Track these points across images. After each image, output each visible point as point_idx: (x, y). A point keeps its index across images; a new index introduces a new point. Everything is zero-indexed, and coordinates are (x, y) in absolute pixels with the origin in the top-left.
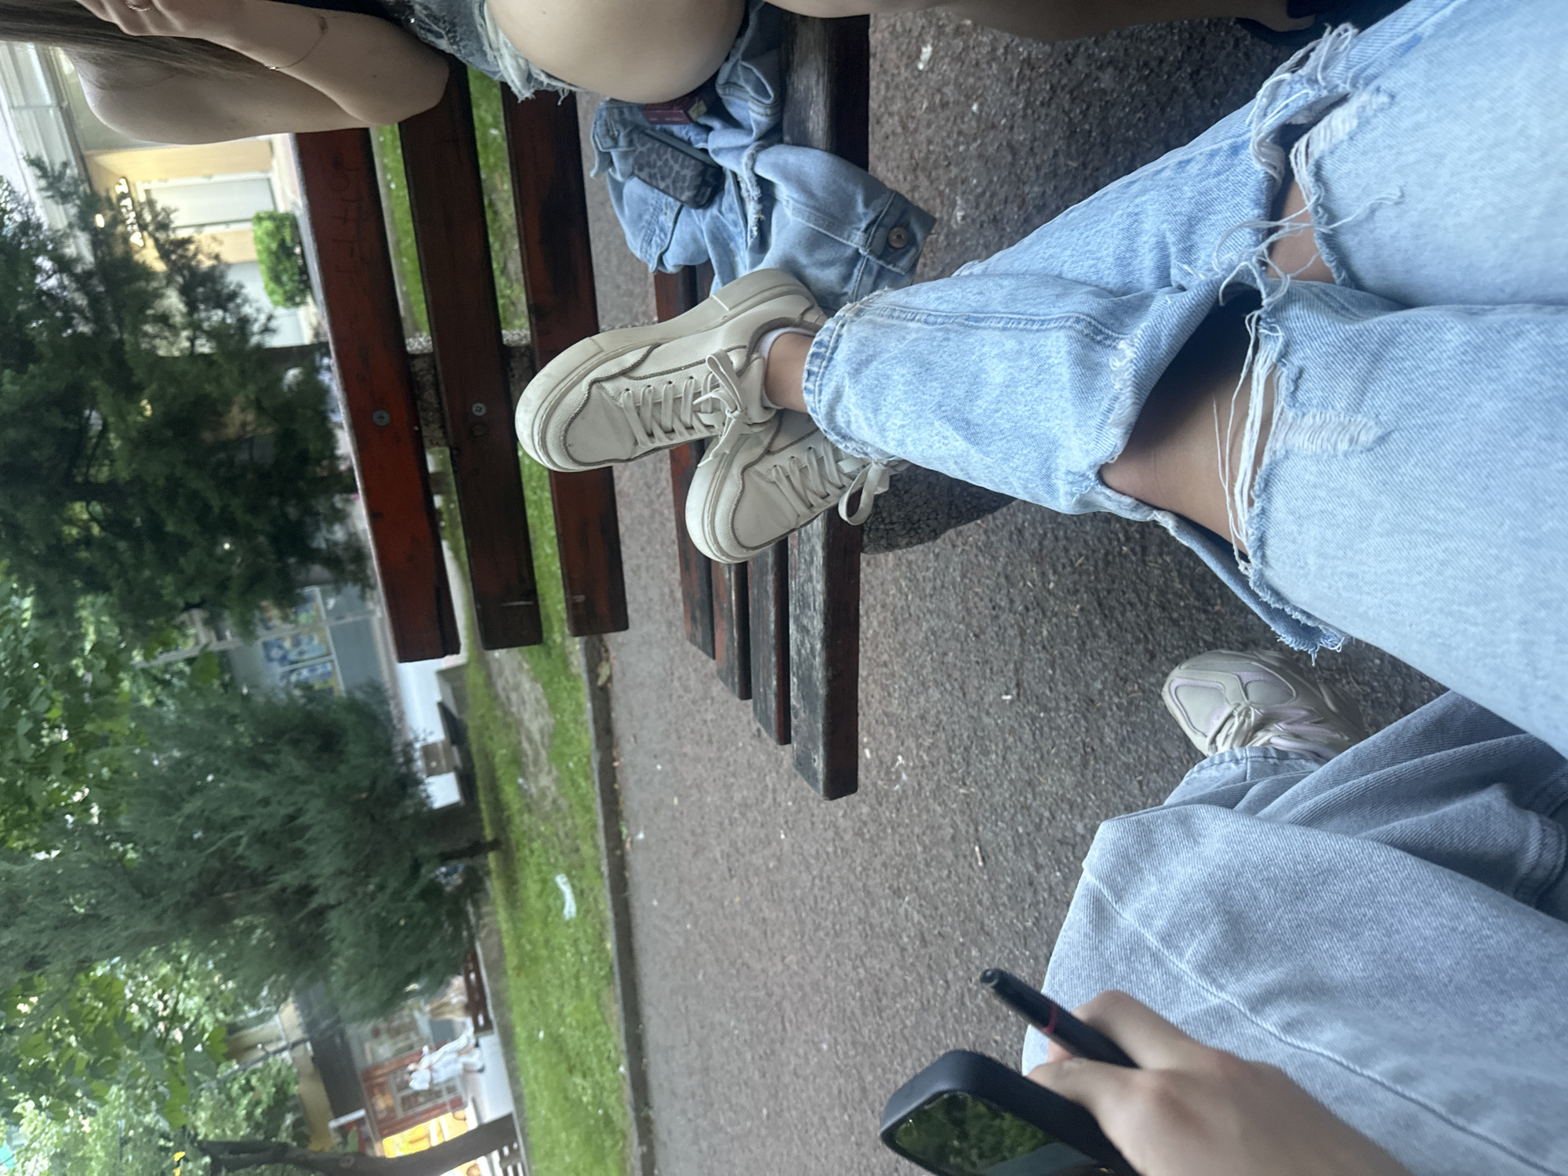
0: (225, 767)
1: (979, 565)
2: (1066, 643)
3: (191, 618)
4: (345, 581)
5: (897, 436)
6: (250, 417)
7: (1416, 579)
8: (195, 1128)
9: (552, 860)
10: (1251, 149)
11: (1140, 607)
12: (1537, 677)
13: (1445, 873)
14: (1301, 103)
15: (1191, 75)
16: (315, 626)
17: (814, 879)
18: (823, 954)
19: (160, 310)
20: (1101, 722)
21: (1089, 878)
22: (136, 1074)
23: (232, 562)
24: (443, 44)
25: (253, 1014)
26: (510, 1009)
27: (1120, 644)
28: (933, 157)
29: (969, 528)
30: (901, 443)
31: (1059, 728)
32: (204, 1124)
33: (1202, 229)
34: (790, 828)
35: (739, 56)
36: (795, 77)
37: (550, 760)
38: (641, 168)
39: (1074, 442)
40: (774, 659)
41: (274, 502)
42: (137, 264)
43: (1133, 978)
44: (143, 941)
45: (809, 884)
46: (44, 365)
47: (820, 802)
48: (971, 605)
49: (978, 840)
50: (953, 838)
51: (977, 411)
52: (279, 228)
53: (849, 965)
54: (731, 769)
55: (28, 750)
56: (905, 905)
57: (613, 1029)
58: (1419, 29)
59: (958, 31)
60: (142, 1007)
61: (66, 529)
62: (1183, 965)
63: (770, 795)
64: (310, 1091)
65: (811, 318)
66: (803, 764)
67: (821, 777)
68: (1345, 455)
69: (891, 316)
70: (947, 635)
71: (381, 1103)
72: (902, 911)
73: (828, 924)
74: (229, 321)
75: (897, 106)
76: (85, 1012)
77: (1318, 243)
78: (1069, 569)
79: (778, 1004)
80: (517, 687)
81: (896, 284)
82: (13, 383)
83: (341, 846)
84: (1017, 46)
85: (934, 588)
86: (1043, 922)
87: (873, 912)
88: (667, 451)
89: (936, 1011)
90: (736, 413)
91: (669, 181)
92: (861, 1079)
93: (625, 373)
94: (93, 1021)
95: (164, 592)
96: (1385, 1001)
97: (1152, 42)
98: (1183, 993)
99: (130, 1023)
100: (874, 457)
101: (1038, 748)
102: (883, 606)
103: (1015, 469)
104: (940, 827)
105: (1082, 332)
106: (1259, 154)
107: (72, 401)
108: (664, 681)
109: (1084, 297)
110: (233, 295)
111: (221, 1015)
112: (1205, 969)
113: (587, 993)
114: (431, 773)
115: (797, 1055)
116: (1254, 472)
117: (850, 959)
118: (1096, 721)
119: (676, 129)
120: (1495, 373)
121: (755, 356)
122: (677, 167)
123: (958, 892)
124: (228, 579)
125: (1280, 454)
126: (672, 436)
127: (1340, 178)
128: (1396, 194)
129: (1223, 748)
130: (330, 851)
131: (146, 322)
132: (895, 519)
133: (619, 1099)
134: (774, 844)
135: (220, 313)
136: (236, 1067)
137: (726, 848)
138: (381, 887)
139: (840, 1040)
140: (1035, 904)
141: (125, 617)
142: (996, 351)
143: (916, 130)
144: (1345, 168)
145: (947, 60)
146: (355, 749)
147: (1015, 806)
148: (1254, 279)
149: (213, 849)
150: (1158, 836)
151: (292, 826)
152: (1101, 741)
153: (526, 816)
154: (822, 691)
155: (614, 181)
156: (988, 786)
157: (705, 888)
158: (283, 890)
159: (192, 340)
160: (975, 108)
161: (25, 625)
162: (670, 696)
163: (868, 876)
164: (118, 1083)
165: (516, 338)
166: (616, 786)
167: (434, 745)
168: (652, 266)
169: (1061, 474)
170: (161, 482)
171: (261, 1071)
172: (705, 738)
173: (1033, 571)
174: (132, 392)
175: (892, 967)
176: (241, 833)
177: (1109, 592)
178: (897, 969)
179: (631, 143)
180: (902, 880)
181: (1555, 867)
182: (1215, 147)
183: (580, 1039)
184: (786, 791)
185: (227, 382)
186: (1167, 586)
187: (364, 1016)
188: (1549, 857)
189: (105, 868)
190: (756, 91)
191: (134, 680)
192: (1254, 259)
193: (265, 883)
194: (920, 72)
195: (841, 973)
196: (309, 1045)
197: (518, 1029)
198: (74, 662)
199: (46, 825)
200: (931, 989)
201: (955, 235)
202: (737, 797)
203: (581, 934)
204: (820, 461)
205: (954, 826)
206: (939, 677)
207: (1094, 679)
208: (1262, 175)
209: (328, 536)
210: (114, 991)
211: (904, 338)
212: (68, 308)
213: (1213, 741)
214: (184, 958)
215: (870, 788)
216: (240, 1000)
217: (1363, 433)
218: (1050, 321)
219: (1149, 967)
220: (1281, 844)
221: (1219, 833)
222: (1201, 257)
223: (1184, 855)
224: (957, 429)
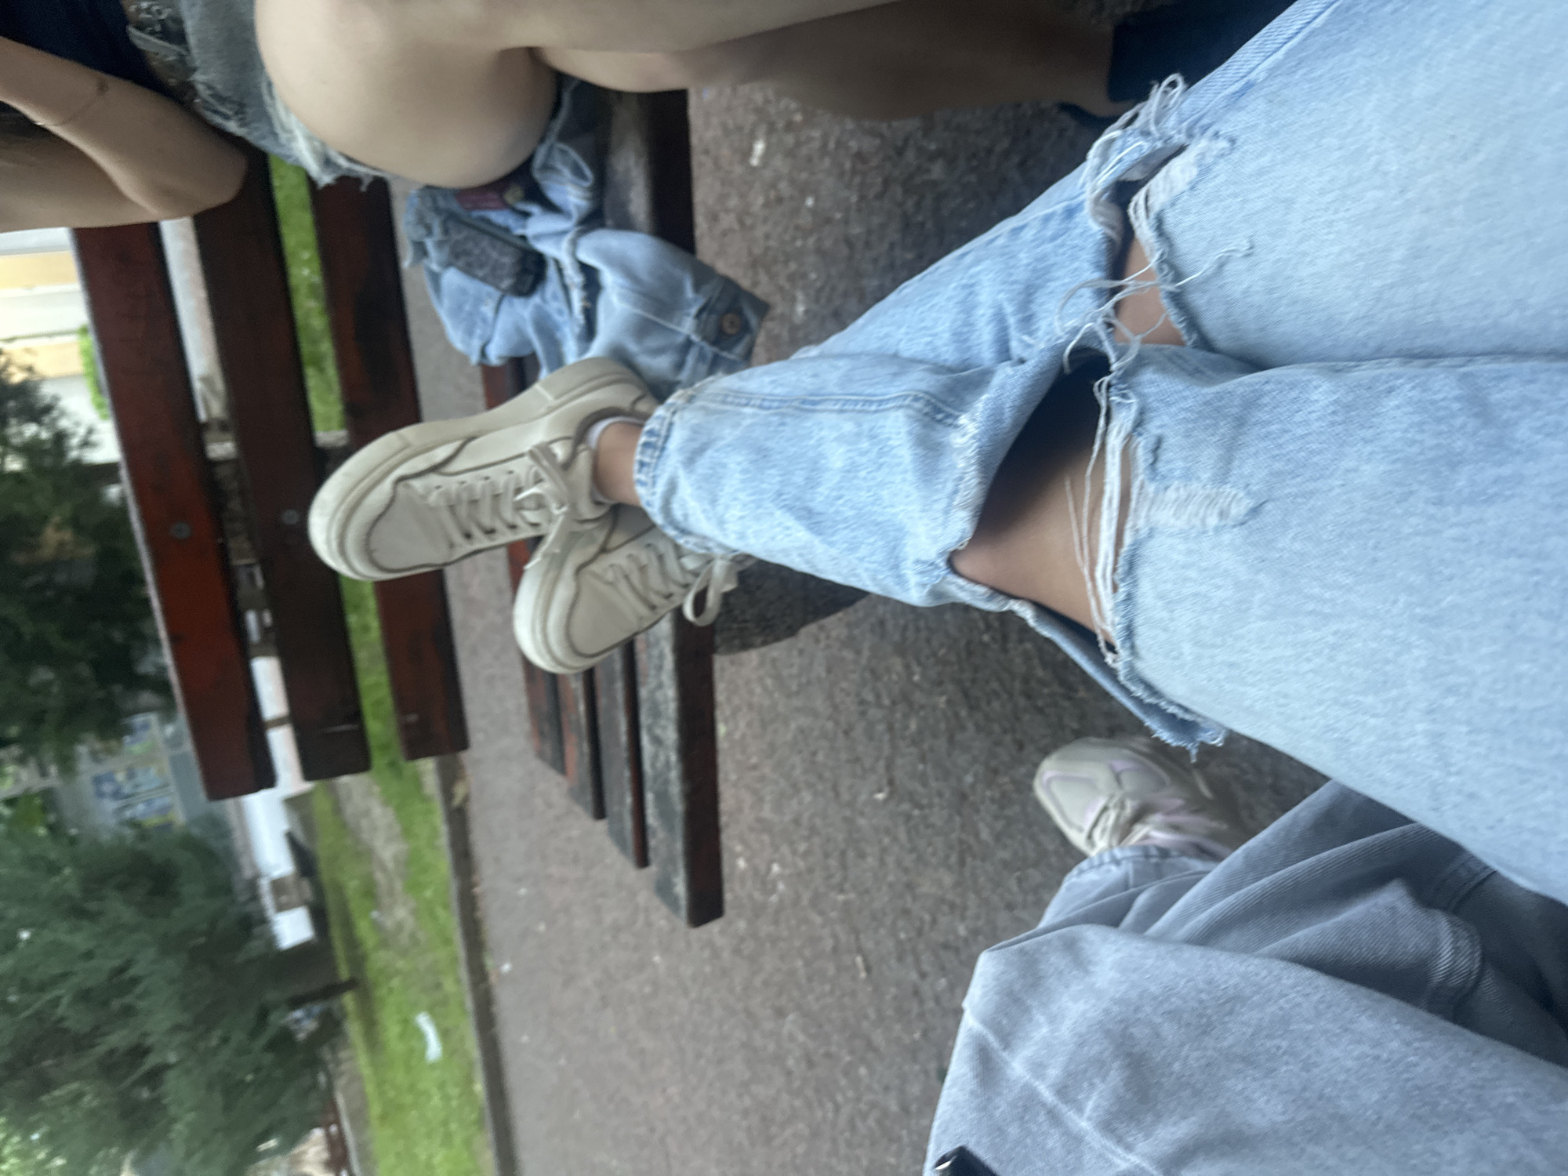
0: (45, 921)
1: (844, 659)
2: (935, 737)
5: (737, 528)
6: (67, 536)
7: (1306, 667)
9: (413, 998)
10: (1088, 207)
11: (1005, 696)
12: (1450, 774)
14: (1136, 156)
16: (149, 758)
17: (692, 1003)
20: (975, 817)
21: (970, 1023)
23: (49, 692)
24: (232, 126)
26: (376, 1162)
27: (989, 735)
28: (771, 253)
29: (831, 621)
30: (742, 536)
31: (934, 825)
33: (1041, 297)
34: (665, 949)
35: (554, 137)
36: (613, 159)
37: (406, 890)
38: (458, 257)
39: (921, 529)
40: (627, 774)
41: (97, 626)
43: (1029, 1142)
47: (686, 933)
48: (838, 701)
49: (860, 949)
50: (835, 950)
51: (819, 499)
53: (733, 1093)
58: (1252, 76)
59: (789, 127)
62: (1083, 1123)
63: (642, 915)
65: (642, 407)
66: (663, 889)
67: (683, 903)
68: (1218, 530)
69: (724, 402)
70: (816, 734)
72: (785, 1032)
73: (710, 1050)
74: (43, 436)
75: (733, 202)
77: (1165, 302)
78: (932, 660)
79: (662, 1140)
80: (367, 813)
81: (732, 368)
83: (177, 998)
84: (848, 140)
85: (800, 685)
87: (756, 1035)
89: (827, 1136)
90: (564, 509)
91: (487, 269)
93: (435, 469)
96: (1311, 1149)
98: (1087, 1157)
100: (718, 552)
101: (914, 848)
103: (861, 560)
104: (820, 939)
105: (920, 411)
106: (1095, 214)
109: (922, 375)
110: (48, 409)
112: (1108, 1126)
113: (458, 1140)
114: (281, 908)
116: (1117, 554)
117: (734, 1087)
118: (970, 816)
119: (492, 215)
120: (1368, 433)
121: (582, 447)
122: (495, 255)
123: (842, 1007)
124: (44, 712)
125: (1144, 532)
126: (493, 536)
127: (1183, 232)
128: (1244, 245)
129: (1101, 843)
130: (164, 1005)
132: (748, 617)
134: (650, 967)
135: (34, 427)
137: (598, 975)
138: (225, 1040)
140: (921, 1015)
142: (834, 435)
143: (753, 226)
144: (1188, 220)
145: (780, 156)
146: (191, 890)
147: (895, 911)
148: (1100, 342)
149: (30, 1012)
150: (1043, 967)
151: (120, 979)
152: (977, 837)
153: (382, 952)
154: (679, 807)
155: (430, 271)
156: (867, 891)
157: (577, 1020)
158: (112, 1052)
159: (3, 457)
160: (810, 202)
163: (748, 996)
166: (477, 914)
167: (283, 879)
168: (475, 358)
169: (909, 563)
172: (571, 857)
173: (897, 664)
175: (779, 1092)
176: (62, 992)
177: (973, 682)
178: (784, 1094)
179: (446, 231)
180: (784, 998)
181: (1470, 973)
182: (1050, 210)
185: (40, 500)
186: (1030, 674)
188: (1463, 963)
190: (574, 173)
192: (1100, 320)
193: (92, 1046)
194: (754, 168)
195: (726, 1102)
200: (820, 1113)
202: (608, 919)
203: (448, 1076)
204: (661, 558)
205: (835, 936)
206: (810, 778)
207: (965, 773)
208: (1099, 237)
211: (739, 424)
213: (1090, 837)
215: (746, 901)
217: (1233, 505)
218: (888, 400)
219: (1045, 1127)
220: (1181, 971)
221: (1110, 959)
222: (1043, 325)
223: (1075, 988)
224: (799, 518)
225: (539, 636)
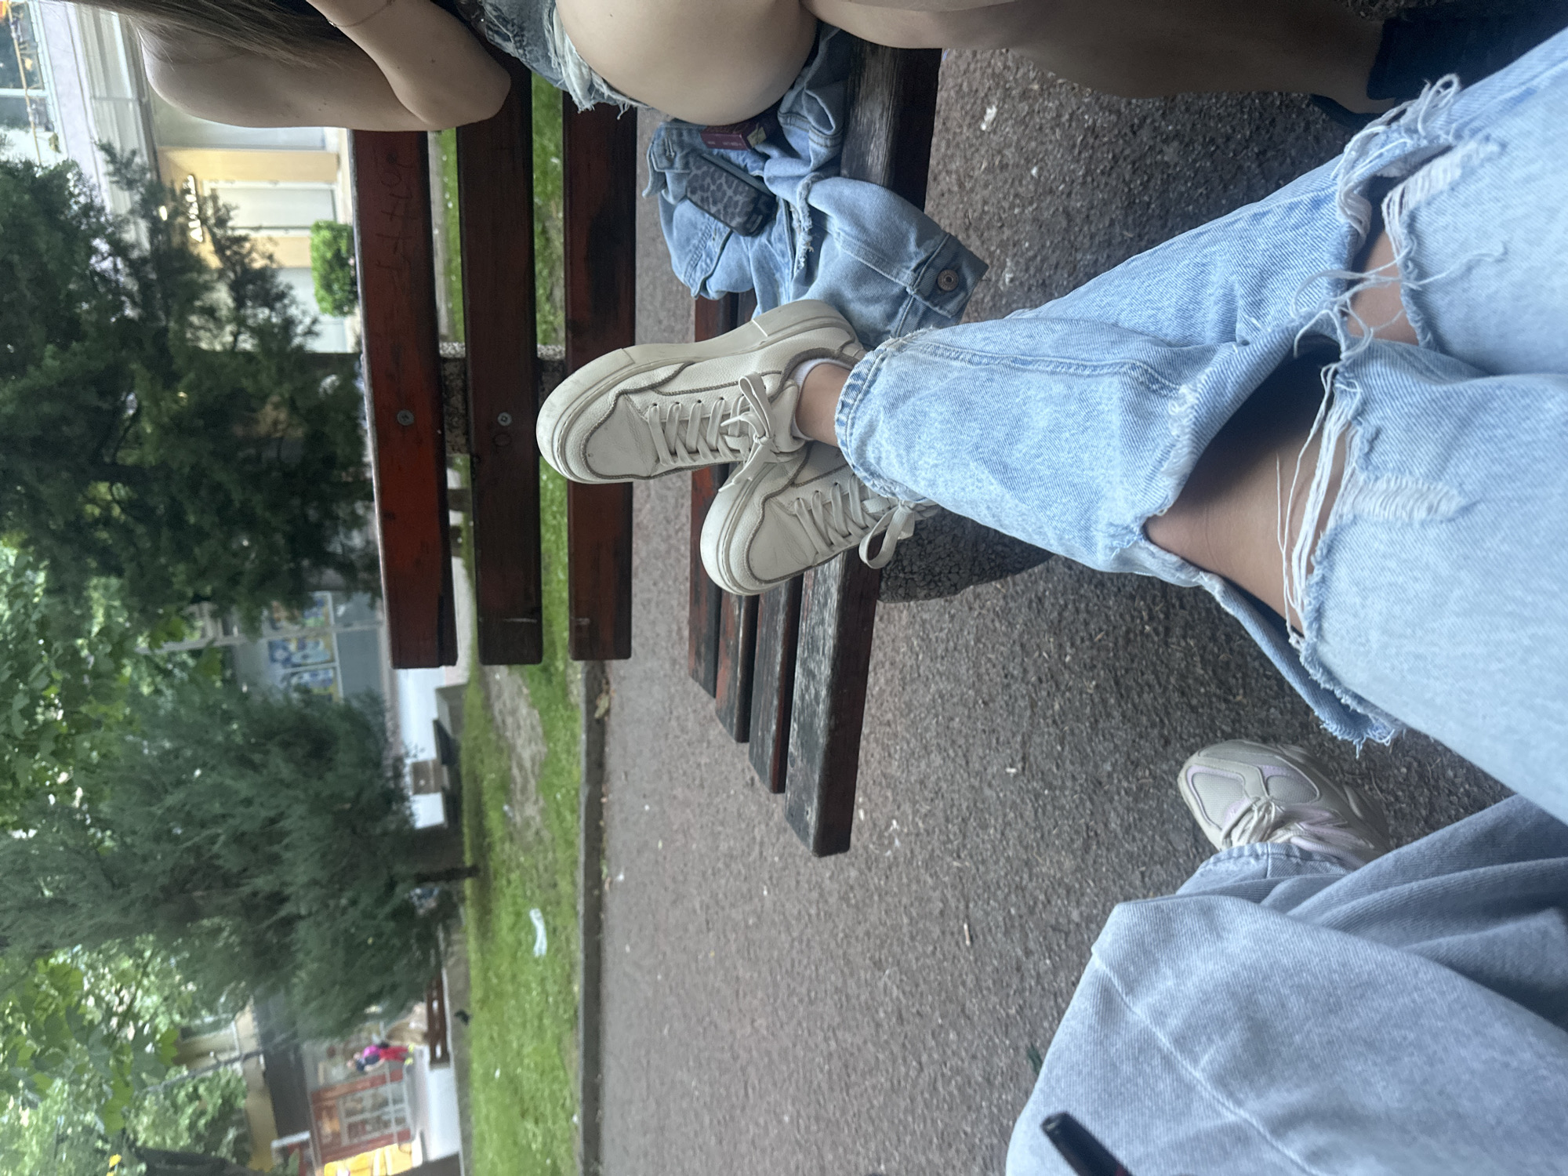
0: (212, 762)
1: (995, 630)
2: (1078, 719)
3: (201, 610)
4: (357, 589)
5: (929, 476)
6: (283, 416)
7: (1495, 666)
8: (135, 1133)
9: (529, 893)
10: (1338, 198)
11: (1158, 689)
13: (1500, 1001)
14: (1397, 152)
15: (1258, 155)
16: (321, 632)
17: (793, 940)
18: (795, 1021)
19: (208, 303)
20: (1107, 806)
21: (1098, 964)
22: (81, 1070)
23: (247, 558)
24: (510, 48)
25: (209, 1019)
26: (469, 1043)
27: (1134, 726)
28: (987, 218)
29: (991, 590)
30: (932, 484)
31: (1062, 808)
32: (146, 1129)
33: (1274, 283)
34: (775, 884)
35: (805, 84)
36: (859, 111)
37: (539, 789)
38: (695, 192)
39: (1120, 493)
40: (775, 702)
41: (296, 502)
42: (191, 255)
43: (1140, 1081)
44: (105, 932)
45: (787, 946)
46: (87, 344)
47: (809, 859)
48: (983, 670)
49: (967, 916)
50: (942, 913)
51: (1016, 456)
52: (335, 238)
53: (820, 1036)
54: (720, 817)
55: (20, 726)
56: (885, 979)
57: (571, 1076)
59: (1025, 95)
60: (99, 1000)
61: (89, 508)
62: (1197, 1073)
63: (757, 848)
64: (256, 1106)
65: (850, 352)
66: (794, 816)
67: (812, 831)
68: (1423, 524)
69: (934, 354)
70: (955, 700)
71: (328, 1128)
72: (881, 984)
73: (804, 990)
74: (274, 320)
75: (956, 164)
76: (39, 999)
77: (1404, 300)
78: (1087, 643)
79: (743, 1069)
80: (514, 712)
81: (942, 323)
82: (54, 358)
83: (317, 856)
84: (1083, 114)
85: (947, 650)
86: (1027, 1012)
87: (851, 983)
88: (689, 473)
89: (907, 1094)
90: (764, 439)
91: (720, 206)
92: (821, 1156)
93: (654, 387)
94: (45, 1010)
95: (174, 580)
97: (1220, 119)
98: (1195, 1105)
99: (83, 1016)
100: (902, 498)
101: (1039, 827)
102: (892, 664)
103: (1051, 518)
104: (929, 900)
105: (1137, 379)
106: (1345, 206)
107: (111, 383)
108: (662, 719)
109: (1142, 345)
110: (281, 296)
111: (177, 1018)
112: (1222, 1080)
113: (549, 1034)
114: (418, 791)
115: (757, 1124)
116: (1317, 536)
117: (822, 1029)
118: (1102, 804)
119: (733, 155)
121: (789, 383)
122: (730, 193)
123: (941, 970)
124: (241, 573)
125: (1348, 518)
126: (696, 457)
127: (1435, 231)
128: (1498, 250)
129: (1239, 841)
130: (306, 860)
131: (193, 313)
132: (915, 569)
133: (569, 1151)
134: (756, 900)
135: (267, 311)
136: (185, 1073)
137: (706, 898)
138: (354, 902)
139: (803, 1113)
140: (1020, 992)
141: (134, 601)
142: (1042, 395)
143: (972, 190)
144: (1442, 221)
145: (1010, 122)
146: (345, 757)
147: (1009, 886)
148: (1334, 330)
149: (189, 844)
150: (1176, 926)
151: (272, 830)
152: (1106, 825)
153: (507, 846)
154: (822, 740)
155: (665, 203)
156: (983, 862)
157: (680, 938)
158: (255, 894)
159: (236, 335)
160: (1034, 171)
161: (36, 600)
162: (667, 735)
163: (849, 943)
164: (62, 1076)
165: (551, 352)
166: (602, 823)
167: (425, 763)
168: (695, 291)
169: (1102, 526)
170: (187, 470)
171: (211, 1080)
172: (697, 782)
173: (1050, 642)
174: (170, 380)
175: (865, 1042)
176: (220, 831)
177: (1127, 671)
178: (869, 1045)
179: (686, 166)
180: (885, 951)
182: (1296, 199)
183: (536, 1082)
184: (773, 845)
185: (264, 379)
186: (1188, 670)
187: (320, 1034)
189: (79, 853)
190: (818, 121)
191: (136, 667)
192: (1336, 308)
193: (238, 885)
194: (983, 132)
195: (811, 1043)
196: (262, 1059)
197: (475, 1066)
198: (80, 642)
199: (27, 803)
200: (903, 1069)
201: (1001, 296)
202: (724, 847)
203: (549, 973)
204: (845, 498)
205: (944, 900)
206: (942, 743)
207: (1104, 761)
209: (345, 541)
210: (71, 980)
211: (945, 376)
212: (117, 290)
213: (1228, 835)
214: (148, 954)
215: (861, 851)
216: (197, 1004)
217: (1444, 502)
218: (1103, 367)
219: (1158, 1071)
220: (1315, 949)
221: (1245, 929)
222: (1272, 311)
223: (1205, 949)
224: (993, 472)
225: (721, 556)
